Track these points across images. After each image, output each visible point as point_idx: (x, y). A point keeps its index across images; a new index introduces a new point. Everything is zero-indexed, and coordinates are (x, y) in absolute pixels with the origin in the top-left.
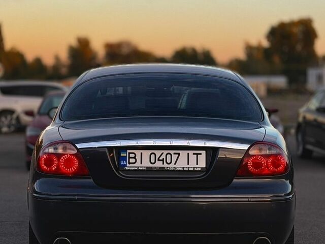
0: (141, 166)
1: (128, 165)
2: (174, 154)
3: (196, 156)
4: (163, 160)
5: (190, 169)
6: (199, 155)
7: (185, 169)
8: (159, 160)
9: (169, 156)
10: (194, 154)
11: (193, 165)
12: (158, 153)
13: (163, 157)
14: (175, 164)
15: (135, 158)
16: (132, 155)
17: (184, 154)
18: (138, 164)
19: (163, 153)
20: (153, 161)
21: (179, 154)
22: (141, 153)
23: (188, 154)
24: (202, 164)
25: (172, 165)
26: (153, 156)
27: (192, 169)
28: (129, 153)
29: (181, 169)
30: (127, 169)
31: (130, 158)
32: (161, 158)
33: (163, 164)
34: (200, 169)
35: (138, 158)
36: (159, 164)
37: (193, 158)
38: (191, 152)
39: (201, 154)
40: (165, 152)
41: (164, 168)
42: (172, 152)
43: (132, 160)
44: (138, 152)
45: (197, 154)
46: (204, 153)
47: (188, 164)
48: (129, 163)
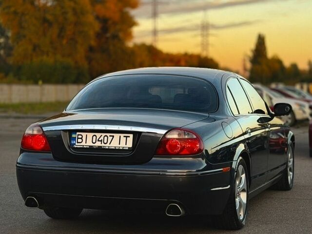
0: (86, 144)
1: (77, 144)
2: (110, 136)
3: (125, 138)
4: (101, 141)
5: (120, 148)
6: (128, 138)
7: (117, 148)
8: (98, 141)
9: (106, 138)
10: (124, 136)
11: (123, 145)
12: (98, 135)
13: (102, 138)
14: (110, 144)
15: (81, 138)
16: (80, 137)
17: (117, 136)
18: (83, 143)
19: (101, 136)
20: (94, 141)
21: (113, 136)
22: (87, 135)
23: (120, 137)
24: (130, 144)
25: (108, 145)
26: (94, 137)
27: (122, 148)
28: (78, 135)
29: (113, 148)
30: (76, 146)
31: (78, 138)
32: (100, 139)
33: (101, 143)
34: (127, 148)
35: (84, 139)
36: (98, 144)
37: (123, 139)
38: (122, 135)
39: (129, 137)
40: (104, 134)
41: (101, 147)
42: (108, 135)
43: (80, 140)
44: (84, 134)
45: (127, 137)
46: (131, 136)
47: (119, 144)
48: (78, 142)
